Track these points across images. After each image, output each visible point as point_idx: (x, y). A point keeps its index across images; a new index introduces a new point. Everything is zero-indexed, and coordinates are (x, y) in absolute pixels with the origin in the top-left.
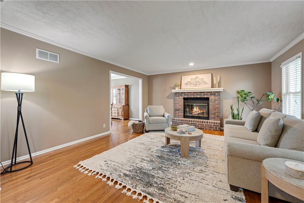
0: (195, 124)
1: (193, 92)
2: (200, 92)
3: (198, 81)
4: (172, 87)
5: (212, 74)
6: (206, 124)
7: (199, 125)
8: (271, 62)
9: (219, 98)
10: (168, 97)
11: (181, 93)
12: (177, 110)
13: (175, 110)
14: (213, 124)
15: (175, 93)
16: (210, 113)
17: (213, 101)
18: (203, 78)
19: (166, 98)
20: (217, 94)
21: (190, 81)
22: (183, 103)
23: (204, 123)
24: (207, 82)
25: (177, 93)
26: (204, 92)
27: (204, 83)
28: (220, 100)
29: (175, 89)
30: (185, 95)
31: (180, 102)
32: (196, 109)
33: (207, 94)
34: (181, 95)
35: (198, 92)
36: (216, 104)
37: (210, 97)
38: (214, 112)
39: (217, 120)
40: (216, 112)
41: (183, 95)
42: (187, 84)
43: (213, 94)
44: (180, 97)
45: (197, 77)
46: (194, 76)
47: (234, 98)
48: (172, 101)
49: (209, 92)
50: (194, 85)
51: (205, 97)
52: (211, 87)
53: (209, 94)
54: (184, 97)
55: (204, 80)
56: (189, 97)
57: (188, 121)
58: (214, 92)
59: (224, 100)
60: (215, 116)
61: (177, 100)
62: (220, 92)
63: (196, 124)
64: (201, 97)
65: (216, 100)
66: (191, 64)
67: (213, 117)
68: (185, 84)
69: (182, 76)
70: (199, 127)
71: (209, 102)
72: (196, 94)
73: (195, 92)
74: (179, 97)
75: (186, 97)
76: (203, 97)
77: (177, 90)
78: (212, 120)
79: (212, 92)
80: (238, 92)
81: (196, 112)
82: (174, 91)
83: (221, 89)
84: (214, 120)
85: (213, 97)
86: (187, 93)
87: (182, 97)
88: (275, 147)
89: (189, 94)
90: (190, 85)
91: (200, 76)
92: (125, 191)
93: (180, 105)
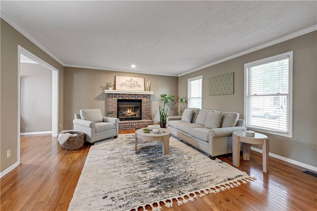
0: (132, 125)
1: (128, 94)
2: (135, 95)
3: (133, 84)
4: (103, 86)
5: (144, 79)
6: (142, 123)
7: (136, 126)
8: (178, 77)
9: (150, 100)
10: (98, 98)
11: (115, 94)
12: (110, 113)
13: (108, 113)
14: (148, 123)
15: (108, 94)
16: (142, 113)
17: (145, 103)
18: (137, 82)
19: (95, 99)
20: (148, 96)
21: (125, 82)
22: (117, 105)
23: (140, 124)
24: (140, 85)
25: (110, 94)
26: (138, 95)
27: (138, 86)
28: (150, 102)
29: (108, 89)
30: (120, 96)
31: (114, 104)
32: (130, 111)
33: (140, 97)
34: (115, 96)
35: (133, 94)
36: (148, 105)
37: (143, 99)
38: (146, 112)
39: (148, 119)
40: (147, 112)
41: (118, 97)
42: (122, 85)
43: (145, 97)
44: (114, 99)
45: (132, 80)
46: (129, 78)
47: (159, 100)
48: (103, 103)
49: (142, 95)
50: (129, 87)
51: (139, 99)
52: (144, 90)
53: (142, 96)
54: (118, 99)
55: (139, 83)
56: (124, 99)
57: (125, 123)
58: (146, 95)
59: (152, 102)
60: (147, 116)
61: (110, 102)
62: (150, 95)
63: (134, 125)
64: (135, 99)
65: (148, 102)
66: (133, 66)
67: (145, 117)
68: (120, 85)
69: (116, 76)
70: (136, 128)
71: (141, 104)
72: (130, 96)
73: (130, 94)
74: (112, 99)
75: (120, 98)
76: (137, 99)
77: (111, 90)
78: (144, 119)
79: (144, 95)
80: (162, 96)
81: (129, 114)
82: (106, 91)
83: (151, 93)
84: (146, 120)
85: (145, 99)
86: (122, 94)
87: (117, 99)
88: (220, 127)
89: (124, 96)
90: (125, 87)
91: (135, 79)
92: (179, 203)
93: (114, 107)
